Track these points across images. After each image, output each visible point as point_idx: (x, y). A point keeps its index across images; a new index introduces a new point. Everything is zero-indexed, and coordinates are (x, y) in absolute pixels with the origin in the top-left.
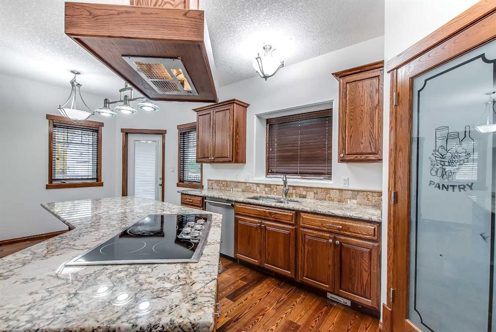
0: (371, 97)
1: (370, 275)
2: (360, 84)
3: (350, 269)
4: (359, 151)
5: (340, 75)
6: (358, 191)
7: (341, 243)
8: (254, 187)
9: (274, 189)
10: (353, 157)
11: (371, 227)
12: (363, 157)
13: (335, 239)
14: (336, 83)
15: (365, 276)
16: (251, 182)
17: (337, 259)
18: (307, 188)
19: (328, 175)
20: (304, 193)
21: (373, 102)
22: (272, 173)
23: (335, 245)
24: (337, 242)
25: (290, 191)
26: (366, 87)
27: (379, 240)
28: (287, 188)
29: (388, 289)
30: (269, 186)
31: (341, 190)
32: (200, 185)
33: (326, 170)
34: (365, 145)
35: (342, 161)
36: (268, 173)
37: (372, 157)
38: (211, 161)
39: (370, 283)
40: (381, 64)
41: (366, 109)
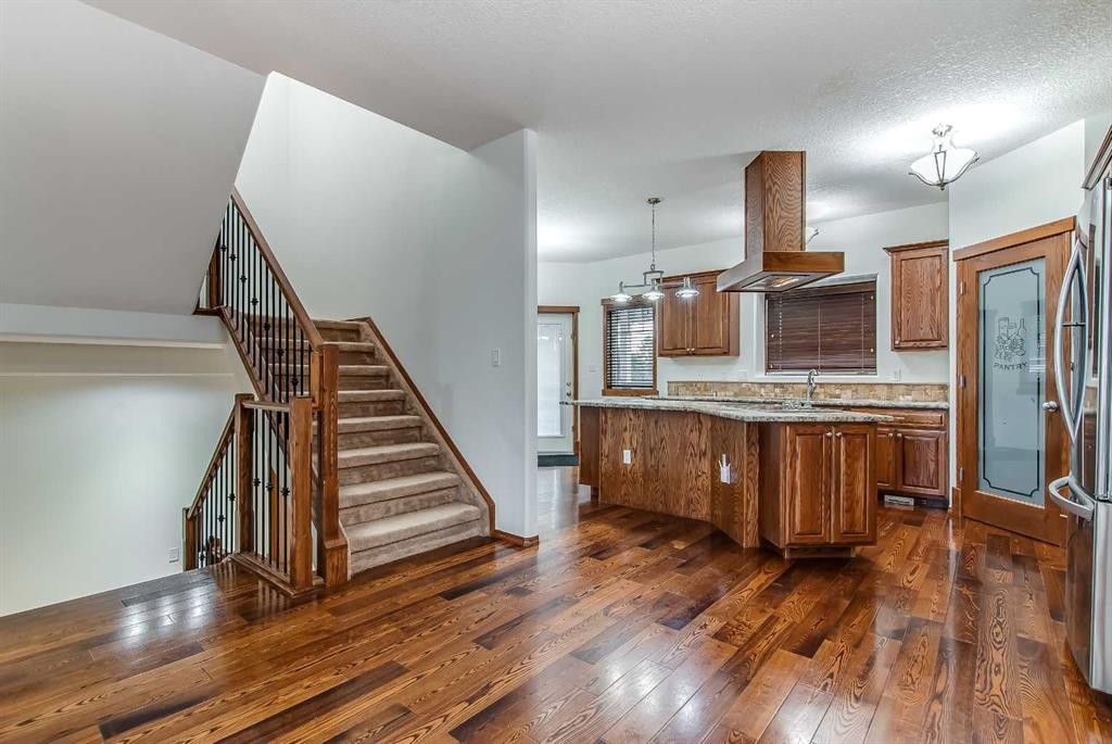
0: (932, 278)
1: (937, 465)
2: (919, 261)
3: (915, 462)
4: (918, 338)
5: (892, 250)
6: (914, 385)
7: (903, 436)
8: (756, 388)
9: (790, 389)
10: (911, 344)
11: (938, 415)
12: (924, 344)
13: (896, 432)
14: (888, 257)
15: (932, 466)
16: (750, 380)
17: (899, 455)
18: (842, 384)
19: (872, 368)
20: (837, 392)
21: (934, 283)
22: (775, 369)
23: (897, 439)
24: (900, 435)
25: (818, 390)
26: (924, 267)
27: (946, 428)
28: (814, 385)
29: (958, 470)
30: (781, 385)
31: (890, 385)
32: (652, 391)
33: (863, 361)
34: (925, 331)
35: (897, 348)
36: (768, 369)
37: (934, 344)
38: (688, 354)
39: (937, 472)
40: (945, 243)
41: (926, 290)
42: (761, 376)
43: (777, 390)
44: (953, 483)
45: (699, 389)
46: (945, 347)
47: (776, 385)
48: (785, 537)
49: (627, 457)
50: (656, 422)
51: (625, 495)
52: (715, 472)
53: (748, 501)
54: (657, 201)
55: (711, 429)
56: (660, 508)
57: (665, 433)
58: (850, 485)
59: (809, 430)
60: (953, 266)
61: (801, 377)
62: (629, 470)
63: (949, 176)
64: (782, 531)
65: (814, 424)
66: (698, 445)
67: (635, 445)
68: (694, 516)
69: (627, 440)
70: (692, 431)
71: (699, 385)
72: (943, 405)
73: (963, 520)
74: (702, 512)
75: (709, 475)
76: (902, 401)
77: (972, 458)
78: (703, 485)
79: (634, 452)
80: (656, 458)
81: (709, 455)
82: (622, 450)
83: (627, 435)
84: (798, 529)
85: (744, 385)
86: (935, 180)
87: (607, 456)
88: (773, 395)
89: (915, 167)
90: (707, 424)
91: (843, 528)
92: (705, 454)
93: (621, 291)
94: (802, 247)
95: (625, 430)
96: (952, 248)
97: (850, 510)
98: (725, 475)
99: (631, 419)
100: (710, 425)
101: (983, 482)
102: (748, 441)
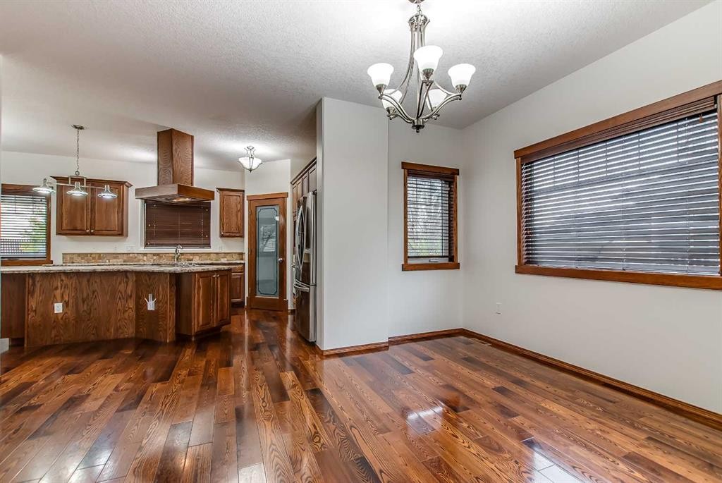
2: (232, 197)
4: (231, 232)
5: (222, 190)
6: (227, 253)
8: (140, 256)
9: (164, 256)
10: (228, 234)
11: (240, 266)
12: (233, 234)
15: (238, 289)
16: (135, 252)
18: (191, 253)
19: (208, 245)
20: (191, 257)
22: (152, 245)
26: (233, 200)
27: (244, 272)
28: (179, 254)
30: (158, 254)
31: (217, 254)
32: (48, 261)
33: (203, 241)
34: (234, 229)
35: (222, 236)
36: (146, 245)
37: (238, 235)
38: (87, 234)
39: (240, 293)
40: (243, 191)
41: (234, 211)
42: (142, 250)
43: (155, 257)
44: (247, 295)
45: (93, 258)
46: (242, 236)
47: (154, 254)
48: (195, 328)
49: (58, 308)
50: (88, 281)
51: (56, 336)
52: (140, 305)
53: (170, 317)
54: (81, 128)
55: (136, 281)
56: (92, 338)
57: (96, 287)
58: (222, 299)
59: (206, 275)
60: (246, 203)
61: (172, 250)
62: (60, 318)
63: (253, 168)
64: (193, 327)
65: (208, 271)
66: (125, 291)
67: (67, 299)
68: (122, 336)
69: (59, 297)
70: (120, 283)
71: (93, 256)
72: (242, 262)
73: (250, 309)
74: (129, 332)
75: (134, 309)
76: (224, 261)
77: (254, 283)
78: (129, 317)
79: (66, 304)
80: (88, 305)
81: (134, 296)
82: (53, 303)
83: (58, 292)
84: (201, 323)
85: (131, 255)
86: (248, 167)
87: (35, 311)
88: (152, 260)
89: (241, 160)
90: (132, 278)
91: (219, 319)
92: (131, 296)
93: (45, 186)
94: (192, 184)
95: (56, 288)
96: (246, 194)
97: (222, 310)
98: (151, 306)
99: (62, 280)
100: (135, 279)
101: (258, 293)
102: (170, 284)
